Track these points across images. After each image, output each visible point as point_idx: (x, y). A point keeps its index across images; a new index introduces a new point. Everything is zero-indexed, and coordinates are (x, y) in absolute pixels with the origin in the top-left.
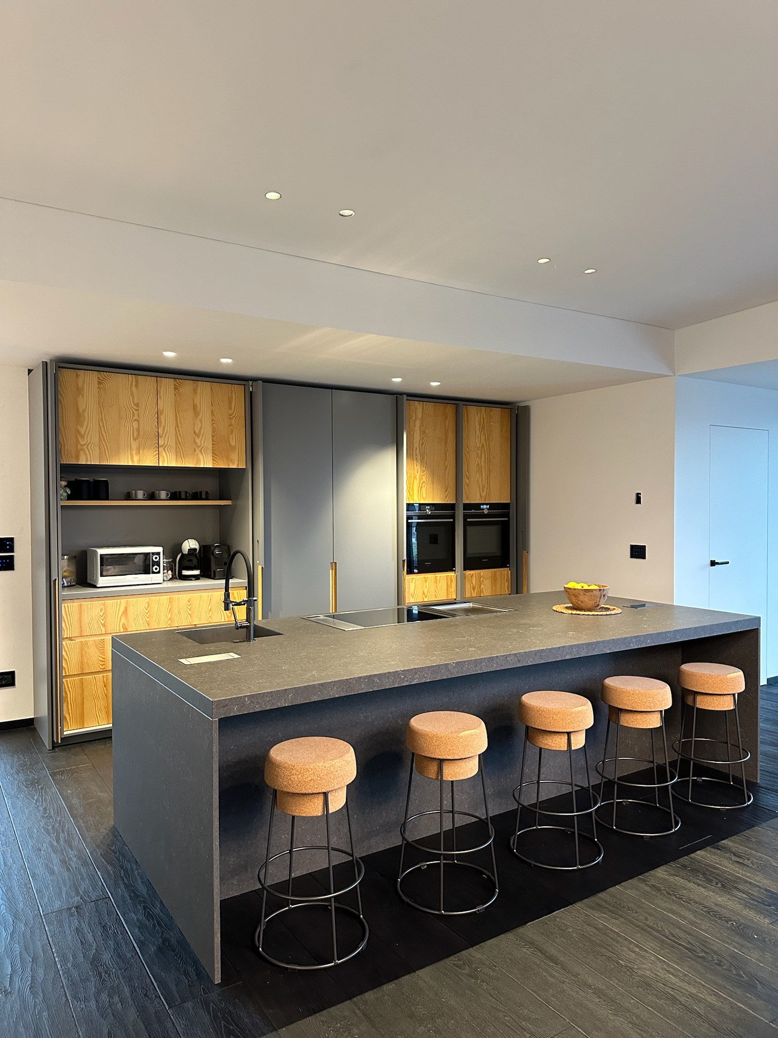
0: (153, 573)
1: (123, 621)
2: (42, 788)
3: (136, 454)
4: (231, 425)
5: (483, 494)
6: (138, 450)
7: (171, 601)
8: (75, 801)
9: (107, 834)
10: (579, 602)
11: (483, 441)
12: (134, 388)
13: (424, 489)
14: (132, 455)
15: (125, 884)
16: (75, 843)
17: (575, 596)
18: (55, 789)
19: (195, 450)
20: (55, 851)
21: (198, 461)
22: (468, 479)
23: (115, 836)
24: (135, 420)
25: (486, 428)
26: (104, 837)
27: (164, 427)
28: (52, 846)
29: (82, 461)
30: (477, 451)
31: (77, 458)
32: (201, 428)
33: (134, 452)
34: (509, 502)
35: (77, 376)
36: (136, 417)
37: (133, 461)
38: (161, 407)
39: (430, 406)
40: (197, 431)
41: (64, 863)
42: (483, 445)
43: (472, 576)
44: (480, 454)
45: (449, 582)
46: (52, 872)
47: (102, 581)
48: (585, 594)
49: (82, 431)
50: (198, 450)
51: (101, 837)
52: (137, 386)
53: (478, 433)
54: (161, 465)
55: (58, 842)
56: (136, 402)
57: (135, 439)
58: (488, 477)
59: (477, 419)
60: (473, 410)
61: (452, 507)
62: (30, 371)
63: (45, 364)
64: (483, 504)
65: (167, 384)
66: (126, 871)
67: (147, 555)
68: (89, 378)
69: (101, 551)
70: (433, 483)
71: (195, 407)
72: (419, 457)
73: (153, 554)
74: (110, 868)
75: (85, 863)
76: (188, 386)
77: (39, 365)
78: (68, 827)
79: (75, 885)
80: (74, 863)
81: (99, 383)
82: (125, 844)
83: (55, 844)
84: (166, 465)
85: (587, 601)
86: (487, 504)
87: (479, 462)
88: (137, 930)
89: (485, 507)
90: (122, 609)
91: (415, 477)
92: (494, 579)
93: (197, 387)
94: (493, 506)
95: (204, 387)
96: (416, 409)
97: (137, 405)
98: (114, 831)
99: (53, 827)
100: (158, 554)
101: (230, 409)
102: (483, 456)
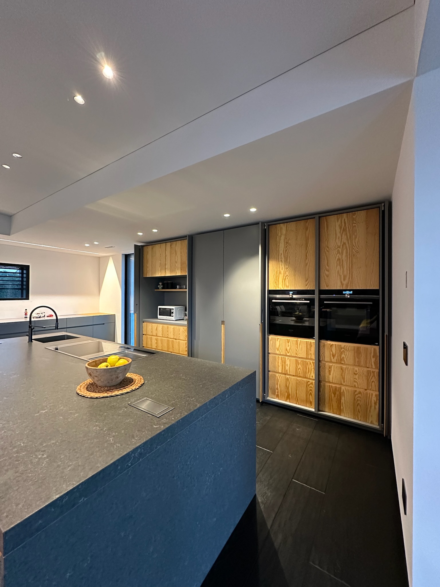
3: (160, 272)
11: (344, 240)
13: (287, 280)
19: (175, 269)
21: (176, 273)
24: (160, 260)
25: (347, 229)
27: (167, 262)
30: (338, 249)
31: (147, 275)
34: (378, 288)
35: (147, 248)
37: (159, 275)
38: (166, 254)
40: (176, 261)
42: (345, 243)
44: (340, 251)
45: (309, 347)
49: (148, 266)
52: (160, 248)
54: (166, 276)
56: (160, 254)
57: (160, 267)
60: (333, 218)
61: (310, 292)
64: (345, 290)
65: (168, 245)
70: (295, 275)
71: (176, 252)
72: (283, 260)
73: (172, 309)
81: (152, 249)
86: (350, 290)
87: (340, 257)
89: (348, 292)
91: (280, 273)
92: (358, 352)
93: (176, 244)
94: (357, 292)
95: (179, 243)
96: (281, 228)
102: (345, 251)
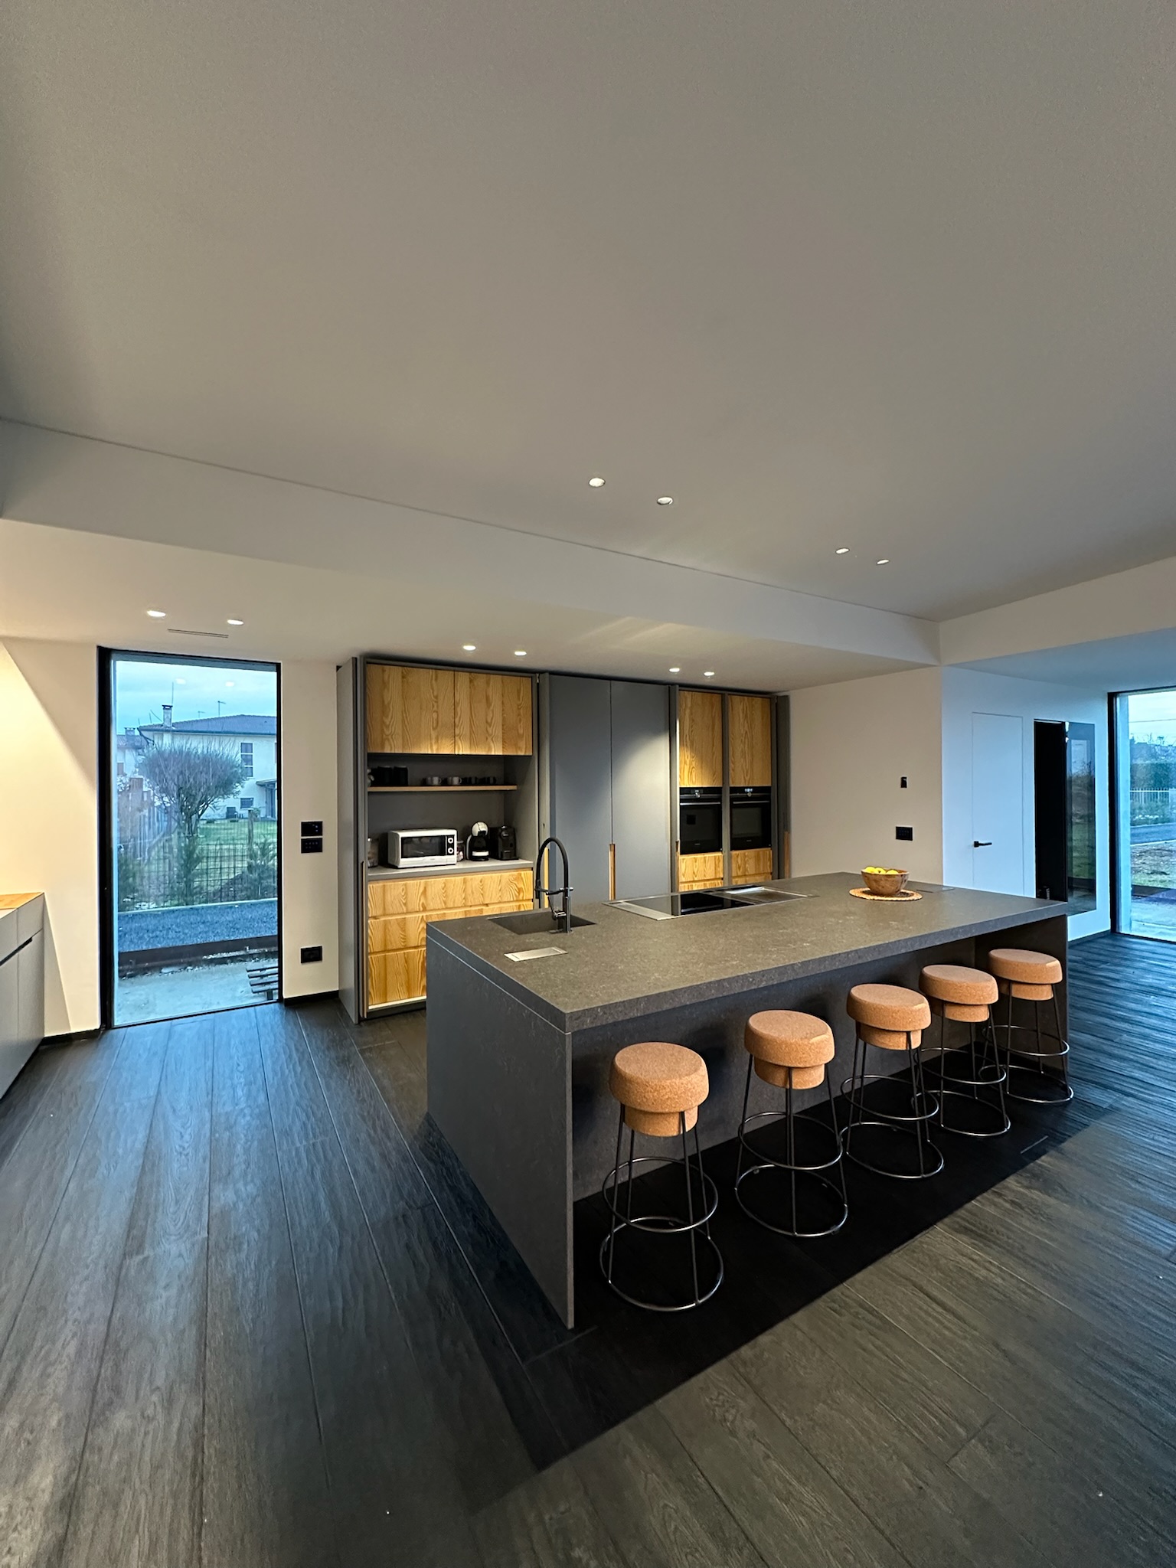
0: (449, 854)
1: (423, 900)
2: (353, 1067)
3: (435, 743)
4: (519, 715)
5: (747, 778)
6: (437, 739)
7: (465, 881)
8: (386, 1082)
9: (423, 1123)
10: (880, 888)
11: (747, 729)
12: (434, 682)
13: (693, 774)
14: (431, 744)
15: (449, 1186)
16: (392, 1134)
17: (876, 881)
18: (365, 1068)
19: (487, 739)
20: (373, 1143)
21: (490, 749)
22: (733, 764)
23: (430, 1125)
24: (434, 711)
25: (749, 716)
26: (420, 1127)
27: (460, 717)
28: (369, 1135)
29: (387, 750)
30: (742, 738)
31: (383, 746)
32: (492, 719)
33: (433, 742)
34: (769, 785)
35: (384, 671)
36: (435, 708)
37: (432, 749)
38: (457, 699)
39: (698, 696)
40: (489, 721)
41: (383, 1156)
42: (747, 732)
43: (737, 856)
44: (744, 740)
45: (717, 862)
46: (373, 1170)
47: (403, 862)
48: (887, 880)
49: (387, 721)
50: (489, 739)
51: (418, 1127)
52: (436, 679)
53: (742, 720)
54: (456, 753)
55: (375, 1131)
56: (435, 694)
57: (434, 729)
58: (752, 763)
59: (741, 707)
60: (736, 699)
61: (717, 790)
62: (338, 668)
63: (355, 660)
64: (747, 788)
65: (463, 677)
66: (448, 1169)
67: (443, 837)
68: (394, 673)
69: (402, 834)
70: (702, 768)
71: (487, 698)
72: (688, 745)
73: (449, 836)
74: (431, 1165)
75: (405, 1159)
76: (481, 679)
77: (349, 661)
78: (383, 1114)
79: (398, 1186)
80: (394, 1158)
81: (403, 677)
82: (442, 1136)
83: (372, 1132)
84: (461, 753)
85: (889, 887)
86: (750, 788)
87: (743, 748)
88: (470, 1248)
89: (748, 790)
90: (422, 889)
91: (685, 763)
92: (758, 858)
93: (489, 680)
94: (756, 789)
95: (496, 679)
96: (686, 698)
97: (436, 697)
98: (428, 1118)
99: (368, 1113)
100: (453, 836)
101: (519, 699)
102: (747, 741)
